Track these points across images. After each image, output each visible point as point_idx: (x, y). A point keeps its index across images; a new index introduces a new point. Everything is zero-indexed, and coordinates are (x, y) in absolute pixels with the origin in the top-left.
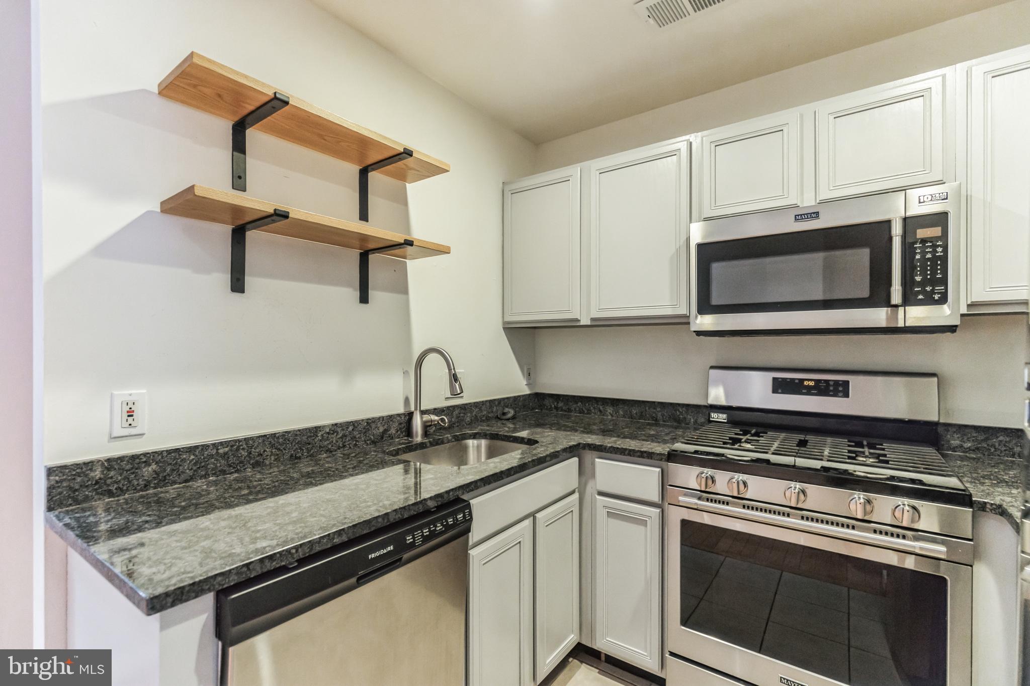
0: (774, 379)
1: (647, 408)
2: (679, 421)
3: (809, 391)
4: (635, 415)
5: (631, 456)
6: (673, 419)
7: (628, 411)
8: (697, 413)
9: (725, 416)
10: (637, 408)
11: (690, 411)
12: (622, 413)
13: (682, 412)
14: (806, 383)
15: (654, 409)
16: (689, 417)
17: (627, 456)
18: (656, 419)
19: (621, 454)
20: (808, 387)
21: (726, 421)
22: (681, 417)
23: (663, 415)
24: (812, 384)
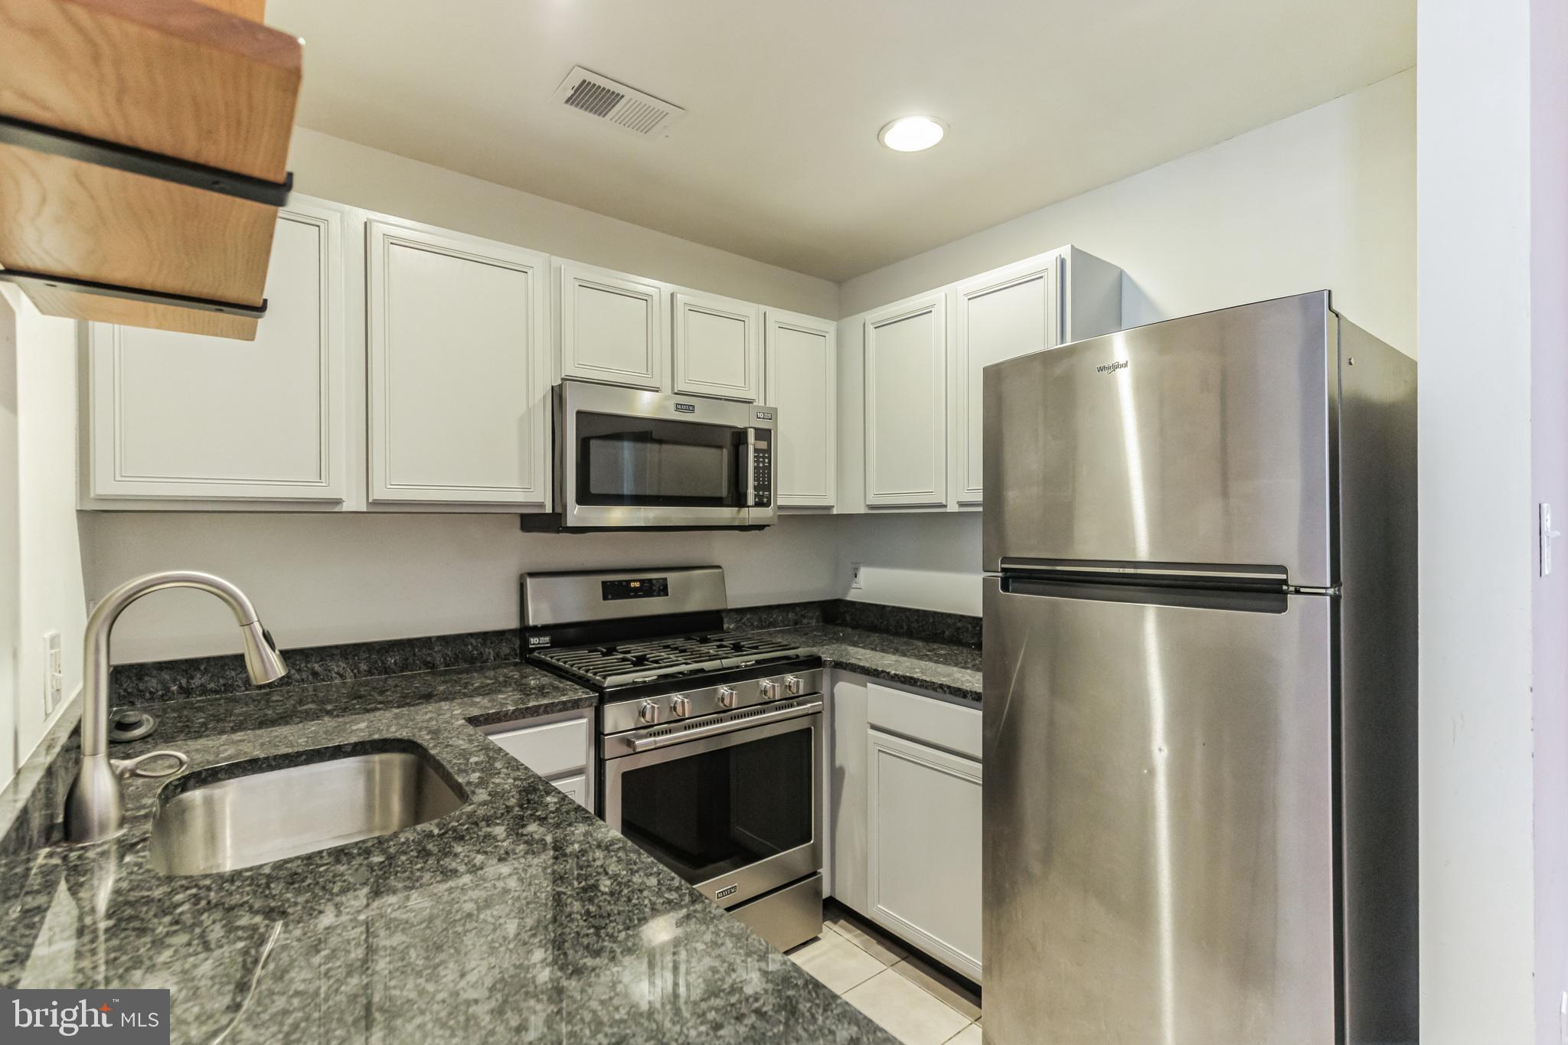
0: (604, 583)
1: (417, 650)
2: (472, 660)
3: (636, 593)
4: (393, 666)
5: (548, 713)
6: (462, 659)
7: (379, 662)
8: (499, 643)
9: (547, 639)
10: (397, 653)
11: (489, 642)
12: (365, 668)
13: (477, 646)
14: (633, 585)
15: (430, 649)
16: (487, 650)
17: (542, 715)
18: (434, 665)
19: (532, 716)
20: (635, 589)
21: (549, 645)
22: (475, 653)
23: (444, 656)
24: (637, 584)
